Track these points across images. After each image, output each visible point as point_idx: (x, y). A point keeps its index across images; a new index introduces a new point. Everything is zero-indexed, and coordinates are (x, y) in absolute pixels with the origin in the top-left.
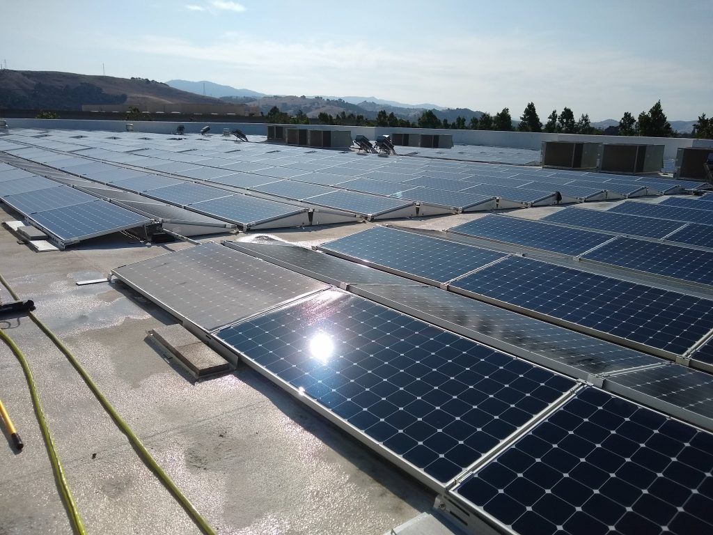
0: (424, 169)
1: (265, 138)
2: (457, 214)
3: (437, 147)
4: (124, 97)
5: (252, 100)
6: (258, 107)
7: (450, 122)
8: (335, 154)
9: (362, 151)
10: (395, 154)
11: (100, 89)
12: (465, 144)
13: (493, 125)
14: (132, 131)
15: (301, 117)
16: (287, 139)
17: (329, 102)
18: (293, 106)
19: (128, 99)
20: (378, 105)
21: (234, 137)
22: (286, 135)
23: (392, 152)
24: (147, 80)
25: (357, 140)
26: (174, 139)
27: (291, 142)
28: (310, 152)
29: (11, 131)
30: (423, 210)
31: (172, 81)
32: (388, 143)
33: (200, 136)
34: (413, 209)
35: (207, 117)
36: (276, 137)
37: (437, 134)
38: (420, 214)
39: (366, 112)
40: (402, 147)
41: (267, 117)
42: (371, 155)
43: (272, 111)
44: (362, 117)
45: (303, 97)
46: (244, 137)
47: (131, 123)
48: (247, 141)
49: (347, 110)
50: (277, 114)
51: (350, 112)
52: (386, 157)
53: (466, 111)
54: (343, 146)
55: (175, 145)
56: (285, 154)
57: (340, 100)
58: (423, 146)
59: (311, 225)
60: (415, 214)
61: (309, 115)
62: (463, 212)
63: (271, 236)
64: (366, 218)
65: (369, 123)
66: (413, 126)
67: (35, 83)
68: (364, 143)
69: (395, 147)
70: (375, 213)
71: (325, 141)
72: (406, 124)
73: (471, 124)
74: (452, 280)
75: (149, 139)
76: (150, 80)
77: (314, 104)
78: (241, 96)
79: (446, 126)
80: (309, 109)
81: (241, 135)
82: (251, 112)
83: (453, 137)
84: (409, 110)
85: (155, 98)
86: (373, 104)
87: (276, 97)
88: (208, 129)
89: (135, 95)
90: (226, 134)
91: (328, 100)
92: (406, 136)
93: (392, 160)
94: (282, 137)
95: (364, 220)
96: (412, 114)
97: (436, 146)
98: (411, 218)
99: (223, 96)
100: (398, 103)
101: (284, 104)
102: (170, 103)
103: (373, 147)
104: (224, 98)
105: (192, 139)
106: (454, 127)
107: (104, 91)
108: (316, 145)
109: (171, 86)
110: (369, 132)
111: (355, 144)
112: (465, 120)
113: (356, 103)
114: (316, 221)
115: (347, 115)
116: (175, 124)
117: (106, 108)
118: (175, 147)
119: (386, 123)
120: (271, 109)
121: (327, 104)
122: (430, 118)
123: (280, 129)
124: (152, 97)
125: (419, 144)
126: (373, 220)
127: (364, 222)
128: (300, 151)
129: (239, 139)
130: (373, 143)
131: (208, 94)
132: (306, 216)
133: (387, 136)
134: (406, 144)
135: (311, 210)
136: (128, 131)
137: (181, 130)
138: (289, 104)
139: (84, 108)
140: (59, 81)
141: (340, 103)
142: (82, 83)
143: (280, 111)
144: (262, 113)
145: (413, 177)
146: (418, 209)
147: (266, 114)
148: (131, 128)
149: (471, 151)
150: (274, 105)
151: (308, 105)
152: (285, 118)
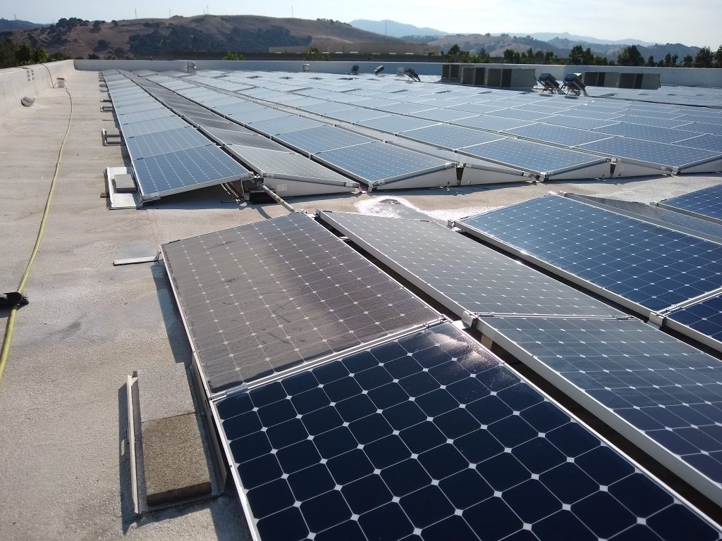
0: (623, 113)
1: (438, 78)
2: (669, 175)
3: (640, 88)
4: (310, 39)
5: (433, 39)
6: (439, 46)
7: (656, 60)
8: (514, 95)
9: (545, 92)
10: (586, 95)
11: (288, 32)
12: (675, 84)
13: (714, 62)
14: (308, 71)
15: (484, 56)
16: (462, 79)
17: (517, 40)
18: (477, 45)
19: (313, 40)
20: (572, 42)
21: (407, 77)
22: (462, 74)
23: (582, 92)
24: (331, 21)
25: (541, 79)
26: (345, 79)
27: (467, 82)
28: (485, 93)
29: (199, 73)
30: (620, 170)
31: (355, 22)
32: (578, 82)
33: (373, 76)
34: (607, 167)
35: (385, 57)
36: (450, 76)
37: (640, 72)
38: (616, 174)
39: (557, 50)
40: (595, 88)
41: (447, 56)
42: (557, 96)
43: (452, 49)
44: (551, 54)
45: (488, 35)
46: (417, 76)
47: (308, 64)
48: (420, 81)
49: (535, 48)
50: (458, 53)
51: (539, 49)
52: (575, 98)
53: (679, 46)
54: (526, 87)
55: (341, 84)
56: (456, 94)
57: (528, 37)
58: (621, 86)
59: (459, 186)
60: (608, 174)
61: (492, 54)
62: (679, 174)
63: (400, 199)
64: (538, 177)
65: (558, 61)
66: (612, 64)
67: (232, 27)
68: (550, 83)
69: (587, 88)
70: (551, 172)
71: (504, 81)
72: (603, 62)
73: (684, 63)
74: (673, 307)
75: (320, 79)
76: (334, 20)
77: (499, 42)
78: (423, 35)
79: (651, 63)
80: (493, 48)
81: (413, 74)
82: (431, 51)
83: (661, 76)
84: (607, 47)
85: (338, 39)
86: (566, 41)
87: (459, 36)
88: (382, 69)
89: (319, 36)
90: (400, 74)
91: (515, 37)
92: (602, 75)
93: (582, 101)
94: (457, 77)
95: (534, 180)
96: (610, 52)
97: (638, 86)
98: (602, 180)
99: (403, 35)
100: (595, 39)
101: (467, 43)
102: (351, 42)
103: (560, 87)
104: (405, 37)
105: (363, 80)
106: (661, 64)
107: (292, 33)
108: (493, 85)
109: (354, 26)
110: (557, 70)
111: (539, 84)
112: (676, 57)
113: (546, 40)
114: (466, 179)
115: (534, 52)
116: (350, 64)
117: (290, 49)
118: (340, 87)
119: (579, 61)
120: (451, 47)
121: (513, 41)
122: (632, 55)
123: (455, 69)
124: (334, 38)
125: (618, 84)
126: (547, 181)
127: (534, 183)
128: (474, 91)
129: (411, 79)
130: (561, 83)
131: (389, 34)
132: (454, 172)
133: (578, 74)
134: (601, 84)
135: (461, 165)
136: (304, 71)
137: (355, 70)
138: (472, 43)
139: (271, 50)
140: (252, 24)
141: (528, 40)
142: (272, 26)
143: (461, 50)
144: (442, 52)
145: (608, 123)
146: (613, 167)
147: (446, 53)
148: (307, 68)
149: (684, 94)
150: (454, 44)
151: (492, 44)
152: (465, 56)
